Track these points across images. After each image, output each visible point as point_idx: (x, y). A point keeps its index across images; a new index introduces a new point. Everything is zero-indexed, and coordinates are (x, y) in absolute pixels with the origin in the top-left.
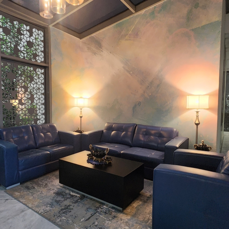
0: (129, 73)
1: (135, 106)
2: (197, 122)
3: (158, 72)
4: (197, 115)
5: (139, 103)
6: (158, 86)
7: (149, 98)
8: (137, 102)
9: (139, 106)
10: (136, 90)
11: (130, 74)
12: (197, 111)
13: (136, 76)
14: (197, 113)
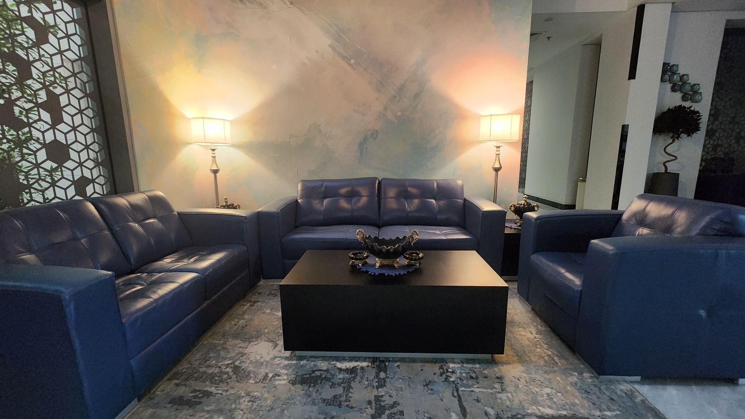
0: (347, 63)
1: (366, 139)
2: (497, 166)
3: (416, 67)
4: (498, 153)
5: (374, 134)
6: (417, 95)
7: (396, 122)
8: (369, 130)
9: (375, 139)
10: (365, 104)
11: (350, 64)
12: (498, 145)
13: (365, 70)
14: (498, 149)
